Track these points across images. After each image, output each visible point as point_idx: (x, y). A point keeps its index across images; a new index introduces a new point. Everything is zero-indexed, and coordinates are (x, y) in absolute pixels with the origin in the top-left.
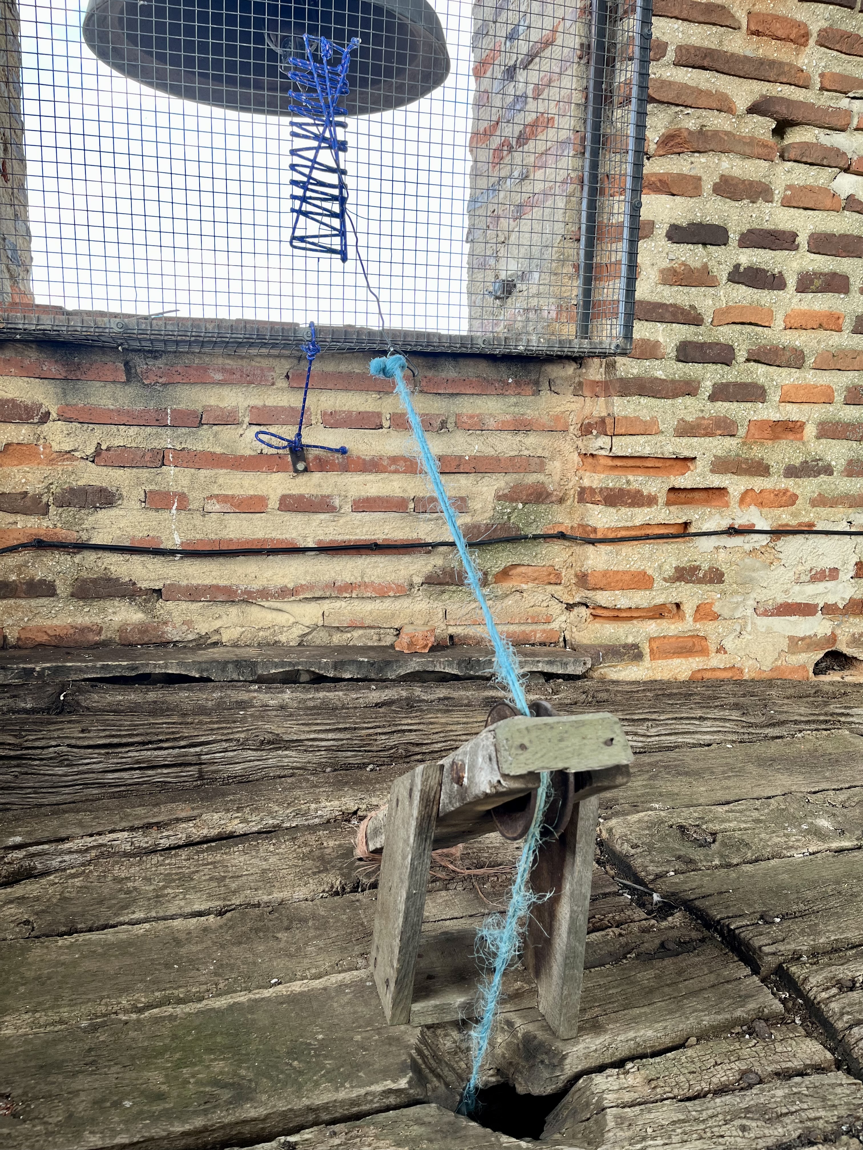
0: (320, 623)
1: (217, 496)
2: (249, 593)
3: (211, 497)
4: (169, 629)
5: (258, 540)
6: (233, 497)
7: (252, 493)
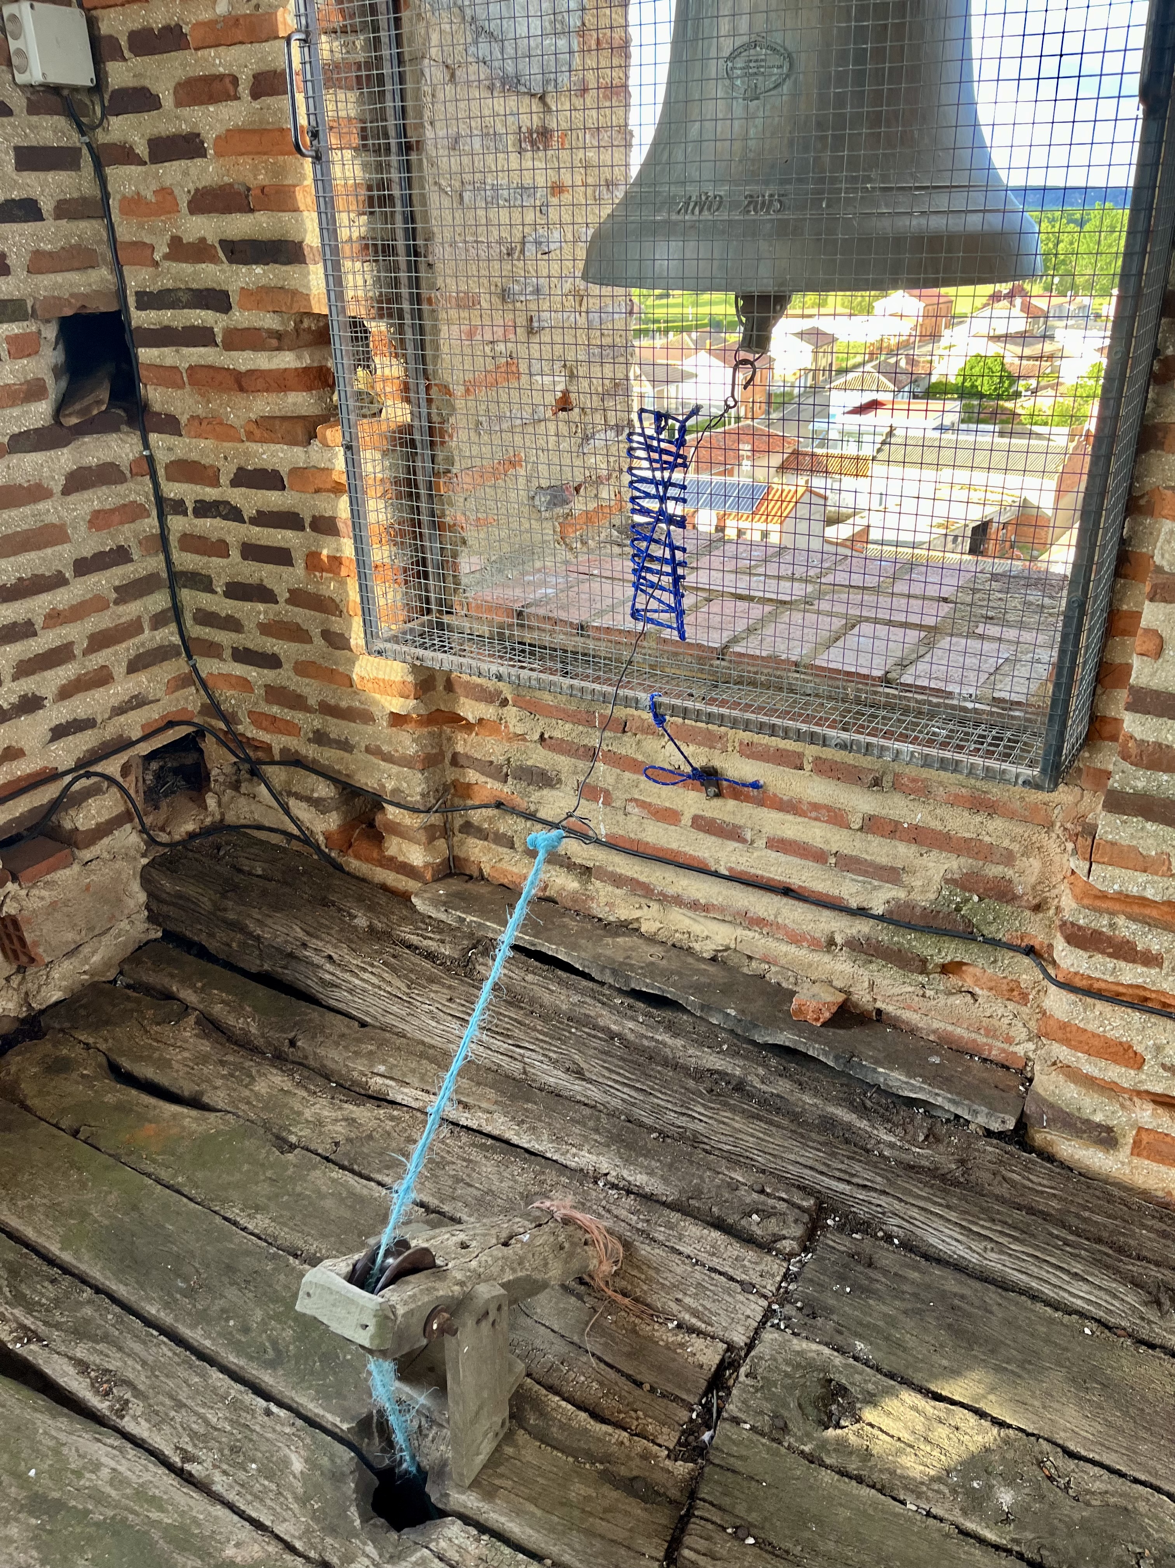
0: (733, 946)
1: (636, 800)
2: (665, 896)
3: (631, 800)
4: (594, 905)
5: (672, 851)
6: (650, 804)
7: (667, 805)
